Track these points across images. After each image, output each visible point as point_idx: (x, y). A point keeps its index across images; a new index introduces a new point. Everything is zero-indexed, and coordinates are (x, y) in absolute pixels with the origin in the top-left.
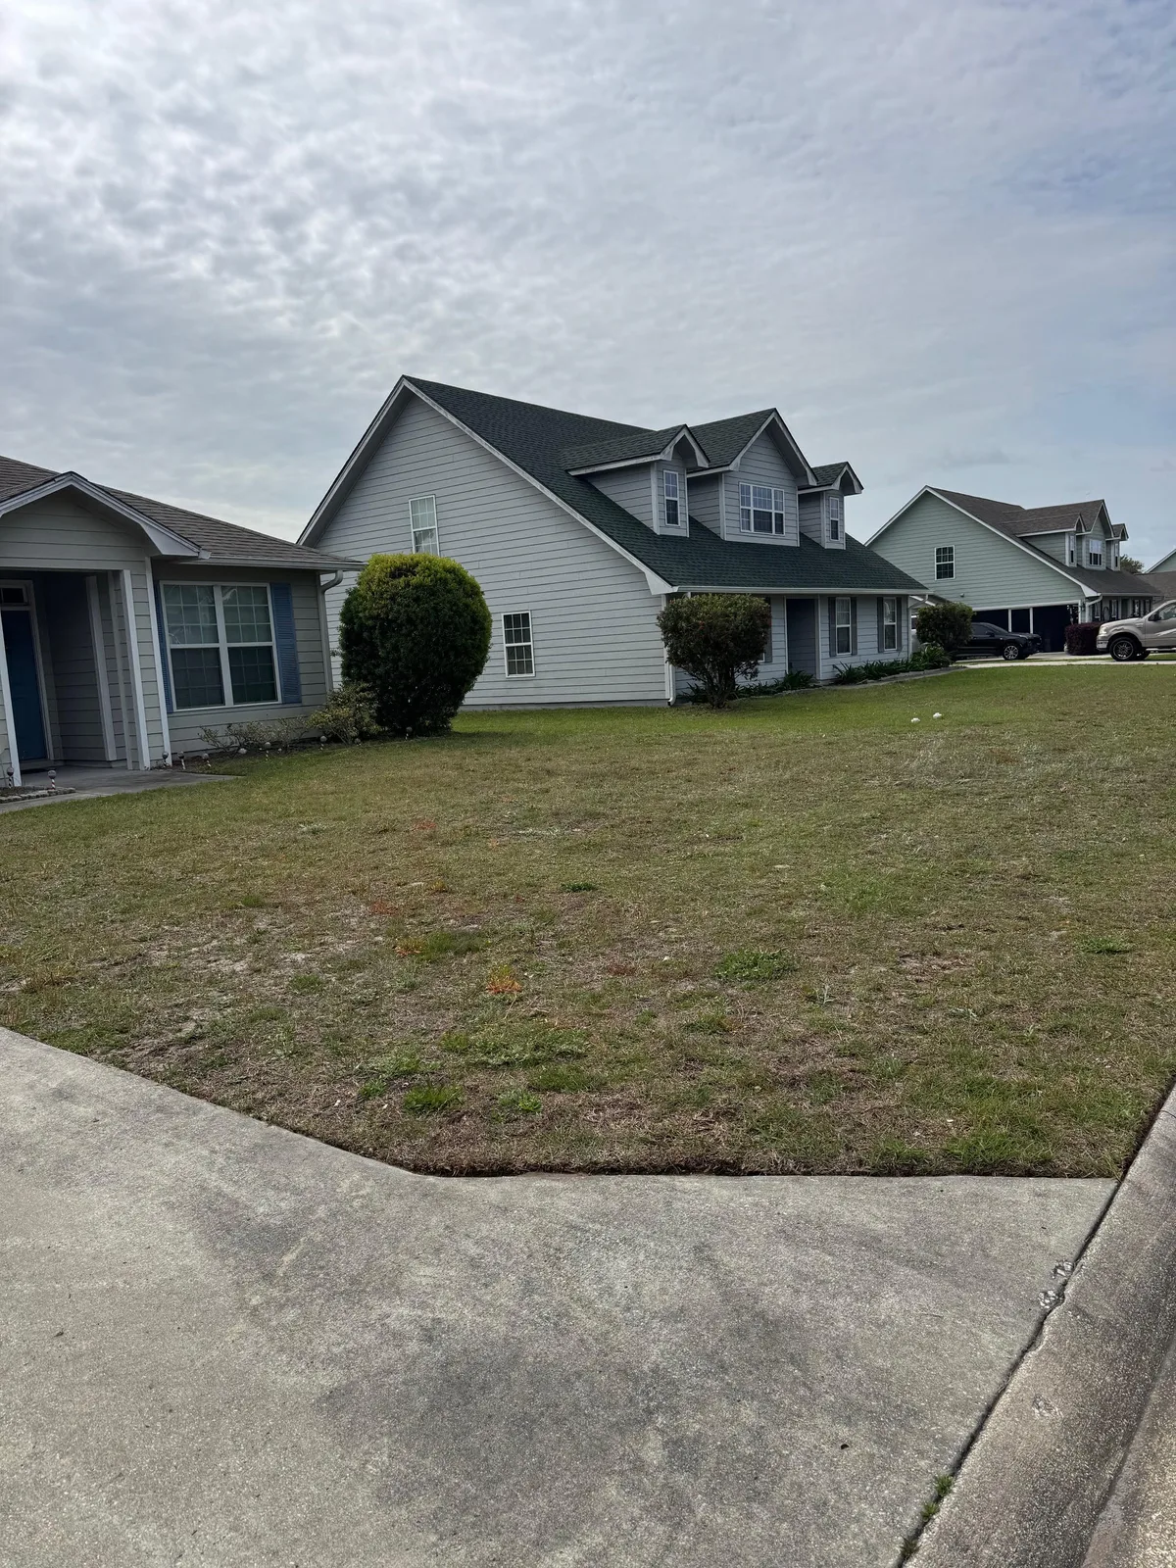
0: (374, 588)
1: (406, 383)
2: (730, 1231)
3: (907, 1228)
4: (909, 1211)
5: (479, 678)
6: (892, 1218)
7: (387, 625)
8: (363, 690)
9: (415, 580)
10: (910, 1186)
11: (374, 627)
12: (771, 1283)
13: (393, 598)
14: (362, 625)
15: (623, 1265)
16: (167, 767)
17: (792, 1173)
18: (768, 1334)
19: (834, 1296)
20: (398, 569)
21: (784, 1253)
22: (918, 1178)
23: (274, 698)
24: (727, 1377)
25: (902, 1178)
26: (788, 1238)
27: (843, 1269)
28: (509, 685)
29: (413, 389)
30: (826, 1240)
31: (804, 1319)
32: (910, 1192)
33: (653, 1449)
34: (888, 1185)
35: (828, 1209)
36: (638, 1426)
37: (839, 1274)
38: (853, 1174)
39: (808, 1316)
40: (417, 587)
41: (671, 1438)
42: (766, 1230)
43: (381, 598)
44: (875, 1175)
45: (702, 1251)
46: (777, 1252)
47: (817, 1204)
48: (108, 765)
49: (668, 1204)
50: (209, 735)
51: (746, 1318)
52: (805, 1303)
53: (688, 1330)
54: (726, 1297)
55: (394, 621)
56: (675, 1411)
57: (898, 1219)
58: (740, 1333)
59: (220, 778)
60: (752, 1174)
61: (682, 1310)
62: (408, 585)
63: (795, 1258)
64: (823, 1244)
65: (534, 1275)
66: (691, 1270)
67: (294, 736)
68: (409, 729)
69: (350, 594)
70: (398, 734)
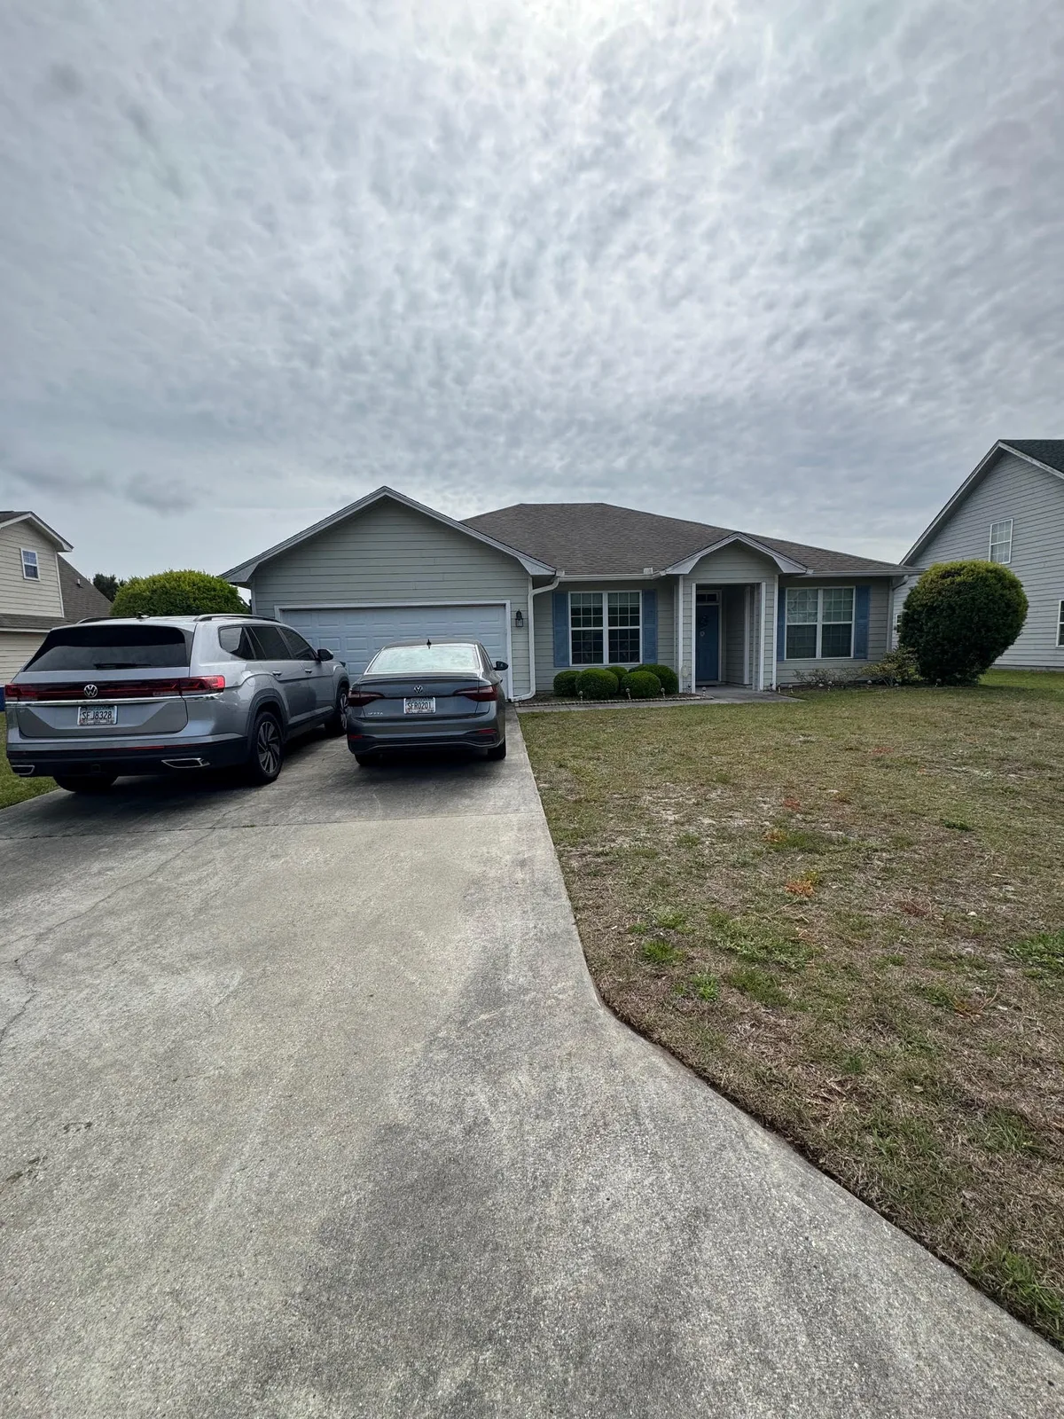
0: (927, 586)
1: (1001, 445)
2: (742, 1218)
3: (942, 1392)
4: (969, 1370)
5: (1011, 647)
6: (934, 1357)
7: (931, 610)
8: (909, 653)
9: (958, 579)
10: (1007, 1337)
11: (922, 612)
12: (716, 1311)
13: (939, 593)
14: (915, 610)
15: (629, 1176)
16: (772, 690)
17: (870, 1203)
18: (653, 1365)
19: (759, 1392)
20: (948, 572)
21: (764, 1290)
22: (1031, 1335)
23: (850, 656)
24: (572, 1373)
25: (1006, 1315)
26: (787, 1274)
27: (804, 1368)
28: (1058, 653)
29: (1005, 447)
30: (825, 1313)
31: (701, 1386)
32: (999, 1345)
33: (453, 1378)
34: (976, 1309)
35: (865, 1278)
36: (469, 1341)
37: (793, 1371)
38: (943, 1259)
39: (709, 1388)
40: (959, 584)
41: (473, 1384)
42: (776, 1247)
43: (931, 593)
44: (972, 1282)
45: (697, 1217)
46: (758, 1281)
47: (860, 1261)
48: (744, 686)
49: (722, 1147)
50: (798, 675)
51: (655, 1325)
52: (721, 1369)
53: (601, 1287)
54: (667, 1285)
55: (938, 606)
56: (504, 1357)
57: (941, 1367)
58: (633, 1335)
59: (796, 700)
60: (827, 1173)
61: (619, 1262)
62: (952, 583)
63: (769, 1305)
64: (815, 1315)
65: (569, 1133)
66: (668, 1228)
67: (850, 679)
68: (939, 680)
69: (912, 590)
70: (931, 683)
